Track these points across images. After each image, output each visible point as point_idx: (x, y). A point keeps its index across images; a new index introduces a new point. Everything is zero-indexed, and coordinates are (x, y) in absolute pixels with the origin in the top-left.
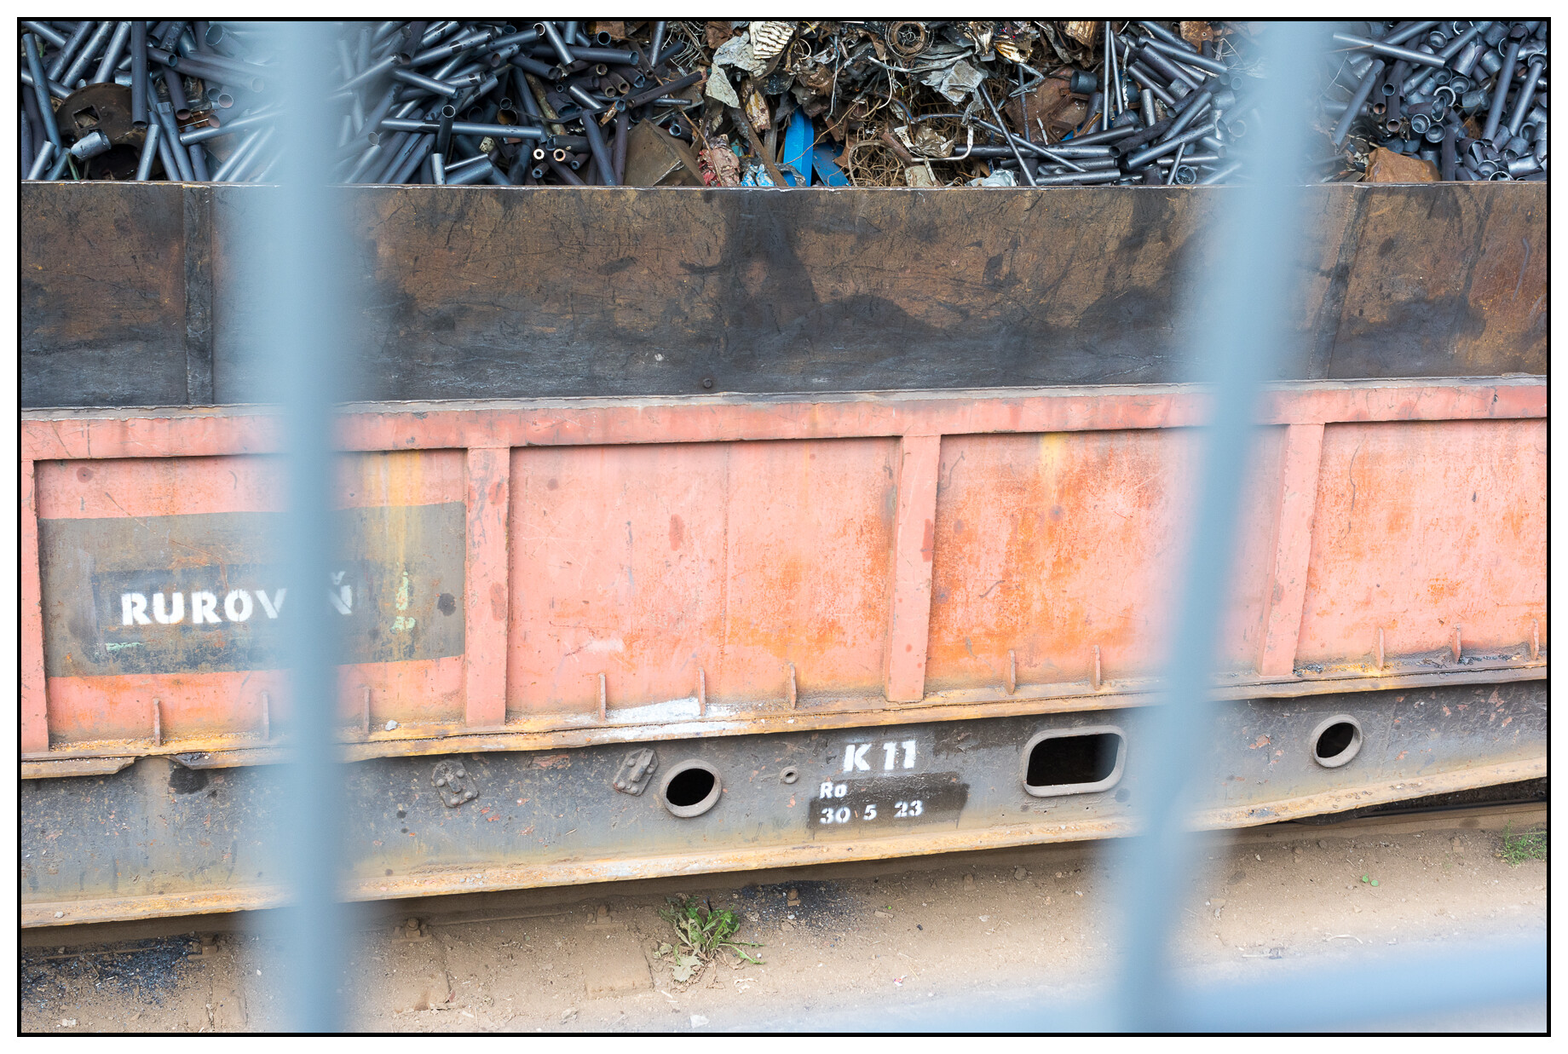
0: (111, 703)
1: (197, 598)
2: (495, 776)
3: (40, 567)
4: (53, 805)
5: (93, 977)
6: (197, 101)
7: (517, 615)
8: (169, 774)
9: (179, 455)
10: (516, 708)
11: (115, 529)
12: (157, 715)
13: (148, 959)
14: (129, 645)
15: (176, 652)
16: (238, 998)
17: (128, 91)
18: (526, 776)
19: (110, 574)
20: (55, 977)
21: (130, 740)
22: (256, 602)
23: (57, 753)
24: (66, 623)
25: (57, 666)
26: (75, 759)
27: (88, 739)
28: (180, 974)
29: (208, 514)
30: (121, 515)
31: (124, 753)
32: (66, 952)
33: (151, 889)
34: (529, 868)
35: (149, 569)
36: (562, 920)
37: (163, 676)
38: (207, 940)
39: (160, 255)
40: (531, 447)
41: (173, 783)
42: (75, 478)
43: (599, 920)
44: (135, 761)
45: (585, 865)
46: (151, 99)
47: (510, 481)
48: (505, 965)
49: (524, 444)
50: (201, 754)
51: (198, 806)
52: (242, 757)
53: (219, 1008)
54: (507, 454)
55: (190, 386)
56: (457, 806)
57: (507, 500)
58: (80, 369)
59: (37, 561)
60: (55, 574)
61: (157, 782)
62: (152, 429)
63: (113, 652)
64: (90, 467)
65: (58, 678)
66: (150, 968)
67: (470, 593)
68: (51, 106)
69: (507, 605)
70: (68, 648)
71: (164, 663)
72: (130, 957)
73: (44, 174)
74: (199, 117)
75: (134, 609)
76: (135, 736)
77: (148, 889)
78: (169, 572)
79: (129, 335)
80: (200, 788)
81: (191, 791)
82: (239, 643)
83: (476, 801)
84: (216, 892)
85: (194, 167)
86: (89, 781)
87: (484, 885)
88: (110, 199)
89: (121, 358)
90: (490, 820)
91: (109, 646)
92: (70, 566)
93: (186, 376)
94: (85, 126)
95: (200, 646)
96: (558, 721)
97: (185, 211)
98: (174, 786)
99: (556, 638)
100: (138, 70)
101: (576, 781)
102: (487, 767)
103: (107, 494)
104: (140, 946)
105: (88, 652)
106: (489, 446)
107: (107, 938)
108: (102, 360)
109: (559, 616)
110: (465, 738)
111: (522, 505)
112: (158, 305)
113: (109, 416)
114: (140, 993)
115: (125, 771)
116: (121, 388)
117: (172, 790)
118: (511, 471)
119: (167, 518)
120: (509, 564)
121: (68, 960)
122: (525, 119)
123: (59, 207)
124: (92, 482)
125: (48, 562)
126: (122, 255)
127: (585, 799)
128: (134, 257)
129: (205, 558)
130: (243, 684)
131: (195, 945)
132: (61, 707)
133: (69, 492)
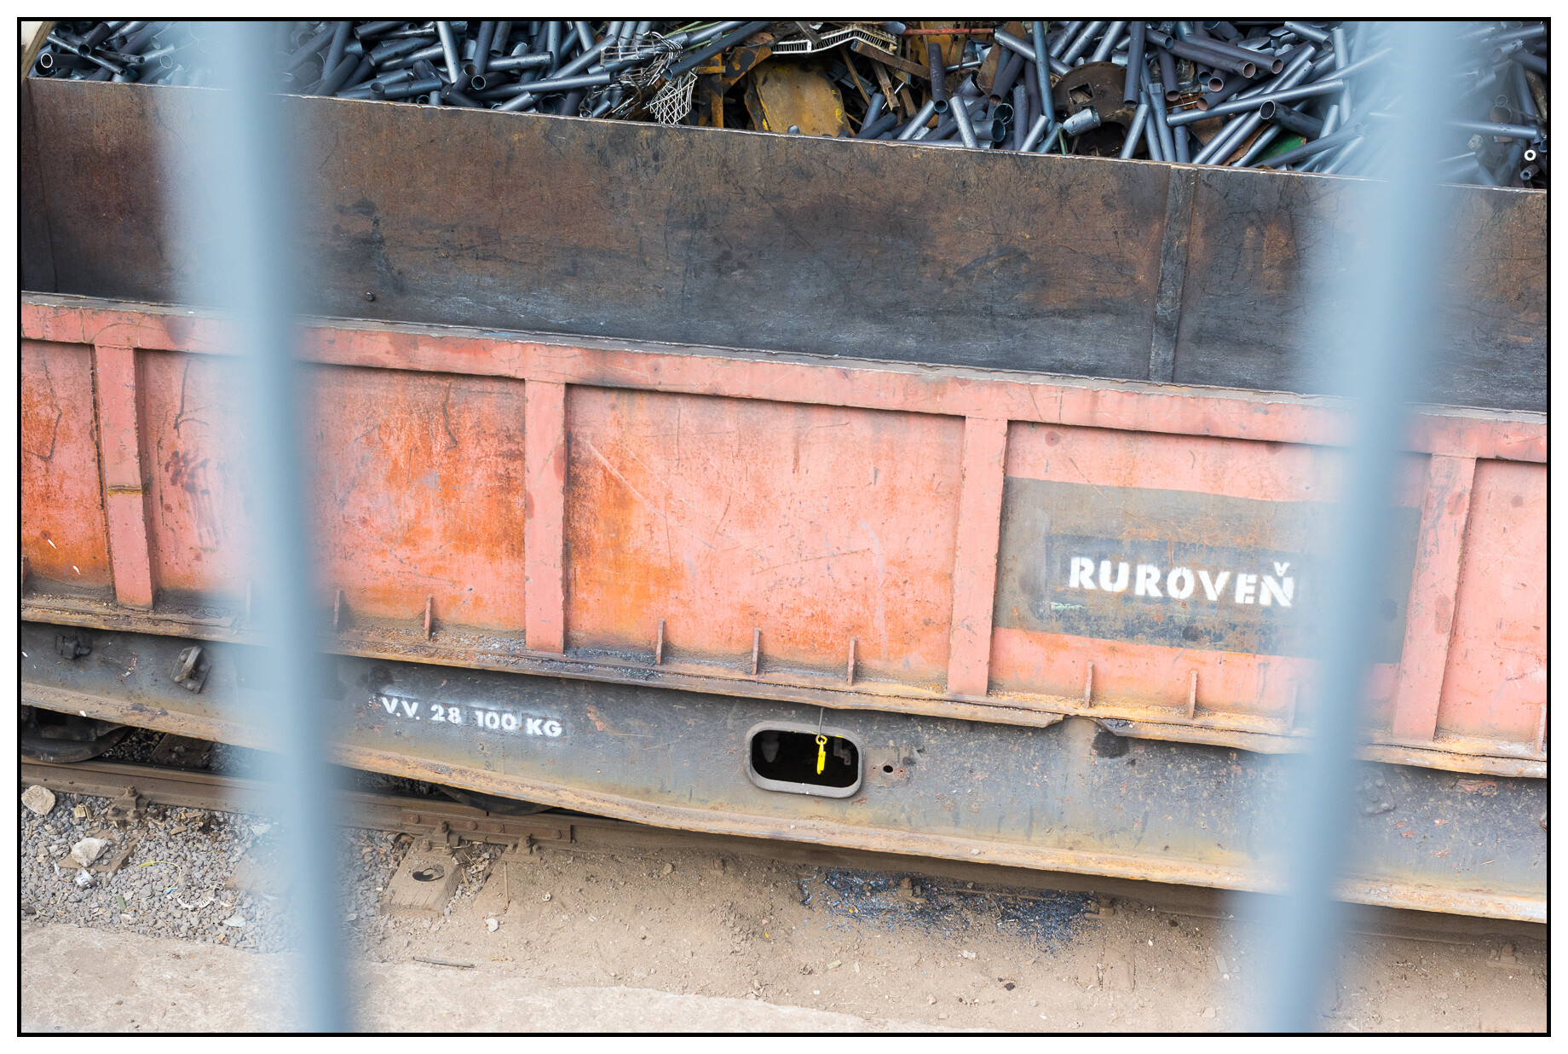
0: (1049, 659)
1: (1142, 570)
2: (1416, 792)
3: (1001, 521)
4: (983, 748)
5: (996, 916)
6: (1187, 83)
7: (1460, 631)
8: (1093, 736)
9: (1143, 429)
10: (1447, 726)
11: (1074, 494)
12: (1090, 677)
13: (1048, 909)
14: (1072, 607)
15: (1115, 620)
16: (1128, 963)
17: (1123, 71)
18: (1448, 797)
19: (1064, 537)
20: (962, 910)
21: (1061, 698)
22: (1199, 583)
23: (993, 700)
24: (1017, 578)
25: (1004, 616)
26: (1009, 707)
27: (1022, 691)
28: (1076, 929)
29: (1162, 490)
30: (1082, 481)
31: (1055, 709)
32: (973, 888)
33: (1062, 844)
34: (1438, 892)
35: (1100, 536)
36: (1463, 951)
37: (1099, 641)
38: (1104, 901)
39: (1140, 234)
40: (1499, 460)
41: (1096, 745)
42: (1043, 441)
43: (1503, 958)
44: (1064, 718)
45: (1498, 899)
46: (1143, 78)
47: (1471, 494)
48: (1397, 985)
49: (1492, 457)
50: (1126, 722)
51: (1117, 771)
52: (1164, 731)
53: (1108, 969)
54: (1473, 464)
55: (1152, 362)
56: (1372, 815)
57: (1466, 512)
58: (1052, 336)
59: (999, 516)
60: (1013, 529)
61: (1081, 741)
62: (1121, 402)
63: (1057, 611)
64: (1058, 432)
65: (1003, 629)
66: (1049, 918)
67: (1414, 601)
68: (1050, 82)
69: (1451, 619)
70: (1016, 602)
71: (1102, 629)
72: (1031, 904)
73: (1036, 147)
74: (1187, 99)
75: (1081, 572)
76: (1067, 695)
77: (1059, 843)
78: (1119, 542)
79: (1101, 308)
80: (1120, 754)
81: (1112, 756)
82: (1176, 620)
83: (1392, 813)
84: (1122, 857)
85: (1177, 148)
86: (1018, 731)
87: (1389, 900)
88: (1100, 175)
89: (1091, 329)
90: (1404, 835)
91: (1054, 605)
92: (1027, 524)
93: (1150, 352)
94: (1078, 102)
95: (1139, 618)
96: (1490, 746)
97: (1170, 192)
98: (1096, 748)
99: (1499, 661)
100: (1135, 51)
101: (1501, 811)
102: (1408, 781)
103: (1071, 459)
104: (1042, 895)
105: (1034, 608)
106: (1454, 455)
107: (1012, 881)
108: (1073, 329)
109: (1506, 638)
110: (1389, 748)
111: (1481, 519)
112: (1132, 281)
113: (1084, 385)
114: (1037, 940)
115: (1053, 726)
116: (1088, 358)
117: (1094, 752)
118: (1474, 482)
119: (1124, 490)
120: (1459, 578)
121: (975, 895)
122: (1520, 119)
123: (1053, 181)
124: (1058, 446)
125: (1008, 518)
126: (1104, 229)
127: (1508, 831)
128: (1116, 233)
129: (1155, 533)
130: (1175, 660)
131: (1093, 904)
132: (1002, 656)
133: (1035, 454)
